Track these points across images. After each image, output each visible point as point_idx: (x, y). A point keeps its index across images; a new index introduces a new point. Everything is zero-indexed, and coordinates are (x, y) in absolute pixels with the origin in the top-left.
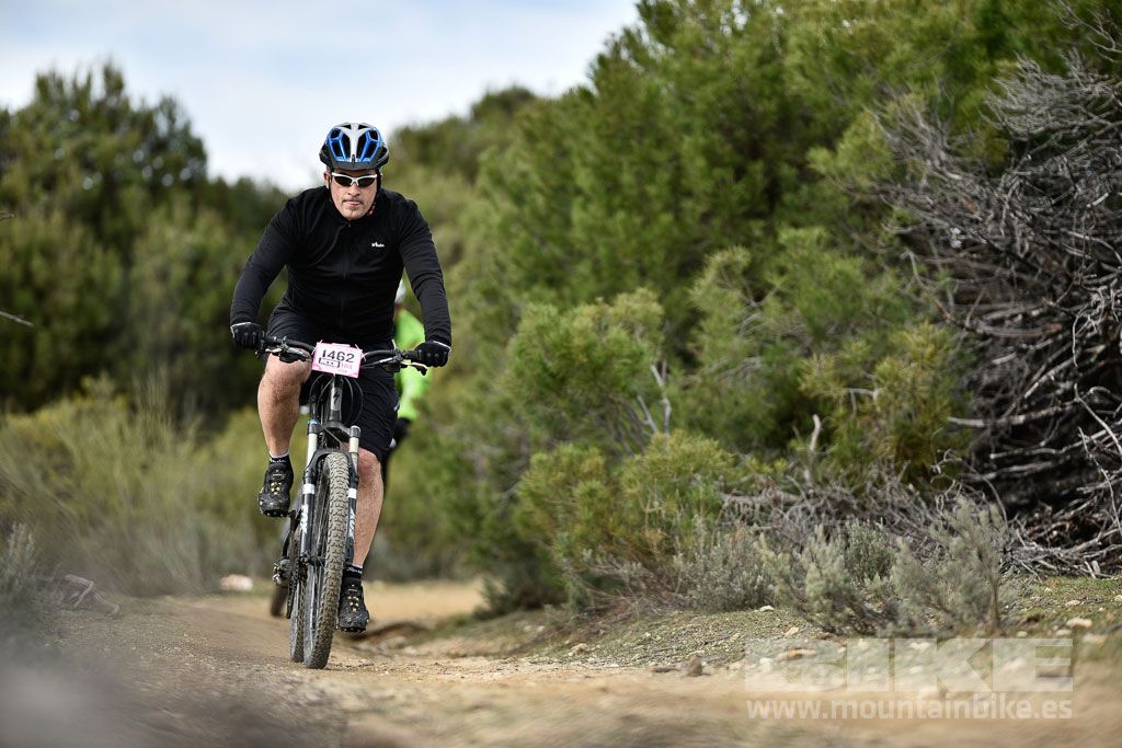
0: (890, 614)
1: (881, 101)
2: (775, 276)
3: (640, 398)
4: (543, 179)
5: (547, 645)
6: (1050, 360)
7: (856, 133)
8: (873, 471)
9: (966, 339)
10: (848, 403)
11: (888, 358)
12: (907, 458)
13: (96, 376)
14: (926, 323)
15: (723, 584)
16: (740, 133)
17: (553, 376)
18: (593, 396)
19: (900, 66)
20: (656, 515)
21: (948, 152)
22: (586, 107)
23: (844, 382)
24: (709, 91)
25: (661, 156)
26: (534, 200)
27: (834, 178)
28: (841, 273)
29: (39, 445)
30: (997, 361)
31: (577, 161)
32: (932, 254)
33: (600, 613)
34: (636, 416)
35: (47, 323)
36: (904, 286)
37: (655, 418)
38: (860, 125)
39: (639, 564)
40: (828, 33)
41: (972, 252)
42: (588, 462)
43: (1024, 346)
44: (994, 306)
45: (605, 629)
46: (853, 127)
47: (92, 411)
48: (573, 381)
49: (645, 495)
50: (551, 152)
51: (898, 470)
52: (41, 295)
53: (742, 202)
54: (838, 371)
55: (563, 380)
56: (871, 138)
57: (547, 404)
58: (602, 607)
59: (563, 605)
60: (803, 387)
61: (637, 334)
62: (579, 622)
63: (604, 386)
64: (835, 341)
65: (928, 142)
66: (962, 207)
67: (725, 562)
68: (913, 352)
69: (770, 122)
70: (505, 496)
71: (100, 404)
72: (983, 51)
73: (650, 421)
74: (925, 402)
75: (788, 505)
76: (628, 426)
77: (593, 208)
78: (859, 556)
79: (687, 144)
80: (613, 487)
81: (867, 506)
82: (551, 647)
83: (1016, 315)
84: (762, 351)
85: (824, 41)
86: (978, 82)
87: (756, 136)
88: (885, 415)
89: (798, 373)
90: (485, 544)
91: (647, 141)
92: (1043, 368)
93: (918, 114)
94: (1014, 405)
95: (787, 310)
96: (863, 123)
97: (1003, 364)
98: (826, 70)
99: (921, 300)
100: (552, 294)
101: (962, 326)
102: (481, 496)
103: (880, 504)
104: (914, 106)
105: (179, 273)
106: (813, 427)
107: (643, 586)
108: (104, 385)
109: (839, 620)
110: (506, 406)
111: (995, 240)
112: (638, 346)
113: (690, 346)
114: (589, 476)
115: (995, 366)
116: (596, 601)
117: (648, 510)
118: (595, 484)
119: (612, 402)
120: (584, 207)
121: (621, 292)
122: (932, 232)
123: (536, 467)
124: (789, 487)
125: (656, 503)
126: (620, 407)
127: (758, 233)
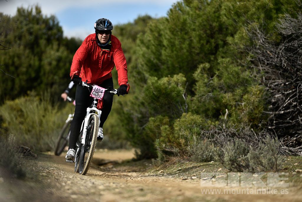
0: (247, 166)
1: (247, 24)
2: (216, 71)
3: (179, 103)
4: (154, 42)
5: (152, 170)
6: (291, 96)
7: (240, 33)
8: (242, 125)
9: (268, 90)
10: (235, 107)
11: (247, 95)
12: (251, 122)
13: (31, 90)
14: (257, 85)
15: (201, 155)
16: (208, 32)
17: (156, 96)
18: (166, 102)
19: (252, 15)
20: (183, 135)
21: (265, 39)
22: (167, 23)
23: (235, 101)
24: (200, 20)
25: (186, 37)
26: (152, 48)
27: (234, 45)
28: (234, 71)
29: (15, 109)
30: (276, 96)
31: (164, 38)
32: (259, 66)
33: (167, 161)
34: (178, 108)
35: (18, 76)
36: (251, 75)
37: (183, 108)
38: (241, 30)
39: (178, 149)
40: (233, 5)
41: (270, 66)
42: (165, 120)
43: (284, 92)
44: (276, 81)
45: (168, 166)
46: (239, 31)
47: (29, 100)
48: (161, 98)
49: (180, 130)
50: (157, 35)
51: (249, 125)
52: (17, 68)
53: (208, 50)
54: (233, 97)
55: (158, 98)
56: (244, 34)
57: (154, 104)
58: (167, 160)
59: (157, 159)
60: (224, 101)
61: (179, 86)
62: (162, 164)
63: (169, 99)
64: (232, 89)
65: (259, 36)
66: (268, 54)
67: (201, 149)
68: (254, 93)
69: (216, 29)
70: (142, 128)
71: (32, 98)
72: (275, 12)
73: (182, 109)
74: (256, 107)
75: (219, 133)
76: (176, 110)
77: (168, 50)
78: (238, 149)
79: (193, 34)
80: (171, 127)
81: (240, 134)
82: (154, 171)
83: (282, 84)
84: (213, 91)
85: (232, 7)
86: (273, 20)
87: (212, 32)
88: (245, 110)
89: (222, 97)
90: (136, 141)
91: (183, 33)
92: (289, 98)
93: (257, 28)
94: (280, 108)
95: (220, 80)
96: (242, 30)
97: (278, 97)
98: (232, 15)
99: (256, 79)
100: (156, 73)
101: (267, 86)
102: (135, 128)
103: (244, 134)
104: (256, 26)
105: (54, 63)
106: (226, 112)
107: (179, 155)
108: (33, 93)
109: (233, 167)
110: (143, 104)
111: (277, 63)
112: (179, 89)
113: (193, 89)
114: (165, 124)
115: (275, 97)
116: (166, 158)
117: (181, 134)
118: (167, 126)
119: (172, 104)
120: (165, 50)
121: (175, 74)
122: (259, 60)
123: (151, 121)
124: (219, 128)
125: (183, 132)
126: (174, 105)
127: (212, 59)
